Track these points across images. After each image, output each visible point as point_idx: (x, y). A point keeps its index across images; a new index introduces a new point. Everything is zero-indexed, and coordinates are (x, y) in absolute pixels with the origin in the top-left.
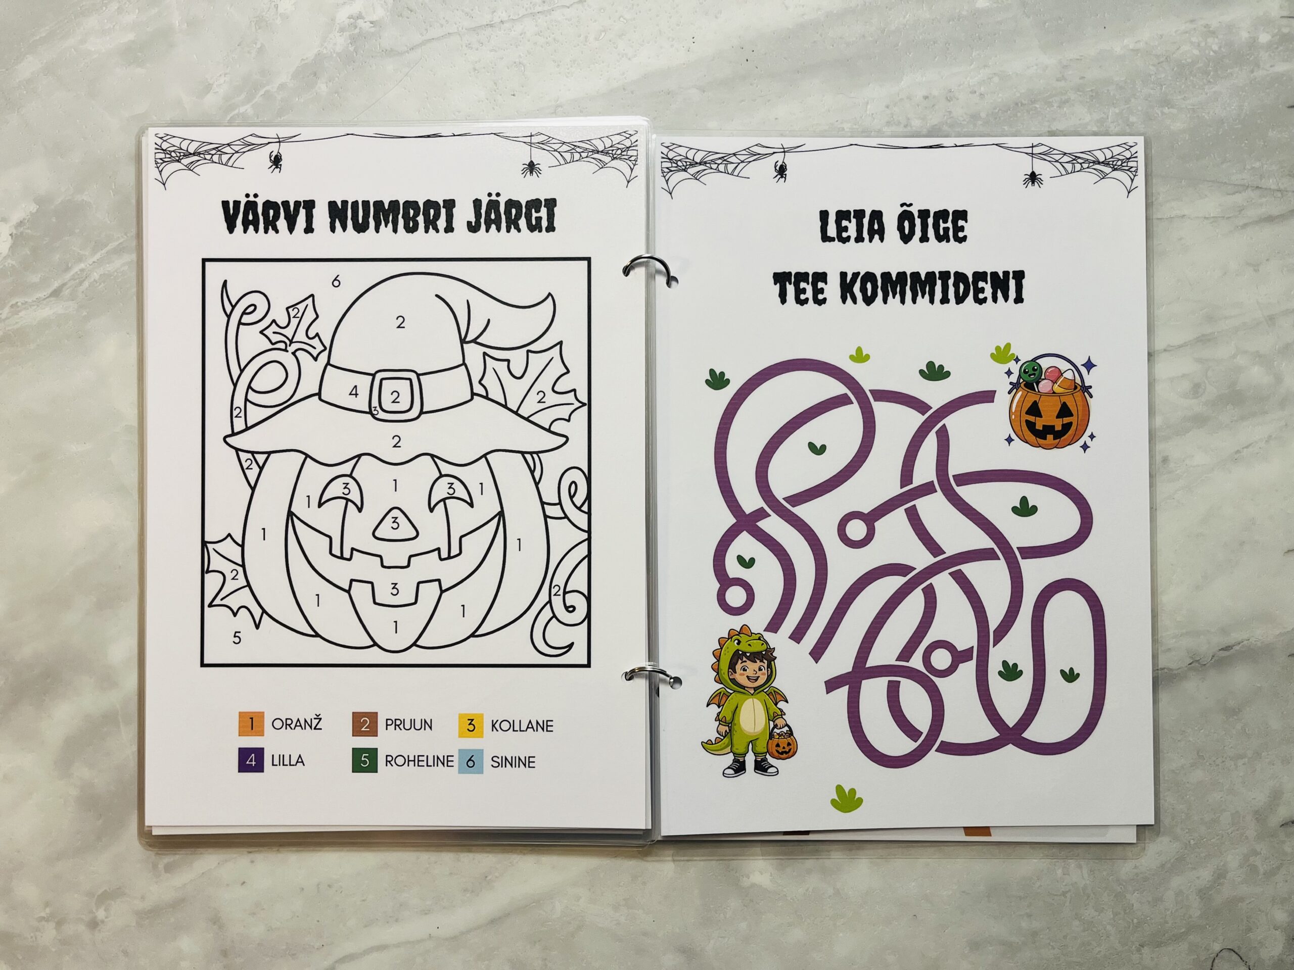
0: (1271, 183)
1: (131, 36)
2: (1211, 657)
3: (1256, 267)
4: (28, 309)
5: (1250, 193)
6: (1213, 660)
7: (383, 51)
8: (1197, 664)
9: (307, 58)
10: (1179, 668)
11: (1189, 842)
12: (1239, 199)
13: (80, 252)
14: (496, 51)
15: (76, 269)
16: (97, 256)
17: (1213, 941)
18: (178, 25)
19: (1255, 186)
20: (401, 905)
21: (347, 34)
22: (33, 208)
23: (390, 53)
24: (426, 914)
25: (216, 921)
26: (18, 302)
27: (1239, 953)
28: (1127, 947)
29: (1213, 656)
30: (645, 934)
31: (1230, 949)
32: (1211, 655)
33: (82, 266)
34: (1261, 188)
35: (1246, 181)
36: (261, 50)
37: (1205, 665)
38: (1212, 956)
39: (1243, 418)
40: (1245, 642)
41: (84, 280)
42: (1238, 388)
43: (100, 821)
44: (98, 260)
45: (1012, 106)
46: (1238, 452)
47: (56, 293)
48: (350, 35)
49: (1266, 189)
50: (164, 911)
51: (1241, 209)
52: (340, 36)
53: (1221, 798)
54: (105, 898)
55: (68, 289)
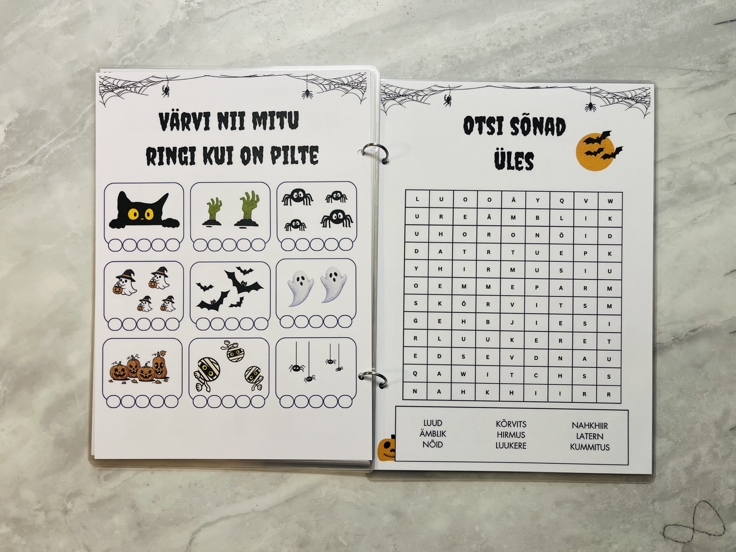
0: (707, 68)
1: (66, 18)
2: (685, 335)
3: (700, 115)
4: (16, 171)
5: (694, 74)
6: (686, 338)
7: (205, 19)
8: (677, 340)
9: (164, 25)
10: (667, 343)
11: (678, 441)
12: (688, 77)
13: (43, 138)
14: (268, 16)
15: (41, 148)
16: (53, 140)
17: (695, 497)
18: (92, 10)
19: (697, 69)
20: (236, 494)
21: (185, 10)
22: (17, 115)
23: (209, 20)
24: (250, 498)
25: (134, 506)
26: (10, 168)
27: (709, 503)
28: (645, 502)
29: (686, 335)
30: (372, 505)
31: (704, 501)
32: (685, 334)
33: (44, 146)
34: (700, 70)
35: (692, 67)
36: (138, 22)
37: (681, 340)
38: (694, 505)
39: (697, 200)
40: (704, 327)
41: (46, 154)
42: (693, 184)
43: (67, 454)
44: (53, 142)
45: (558, 31)
46: (695, 219)
47: (31, 162)
48: (187, 11)
49: (703, 71)
50: (104, 502)
51: (690, 83)
52: (181, 12)
53: (695, 415)
54: (72, 496)
55: (37, 159)
